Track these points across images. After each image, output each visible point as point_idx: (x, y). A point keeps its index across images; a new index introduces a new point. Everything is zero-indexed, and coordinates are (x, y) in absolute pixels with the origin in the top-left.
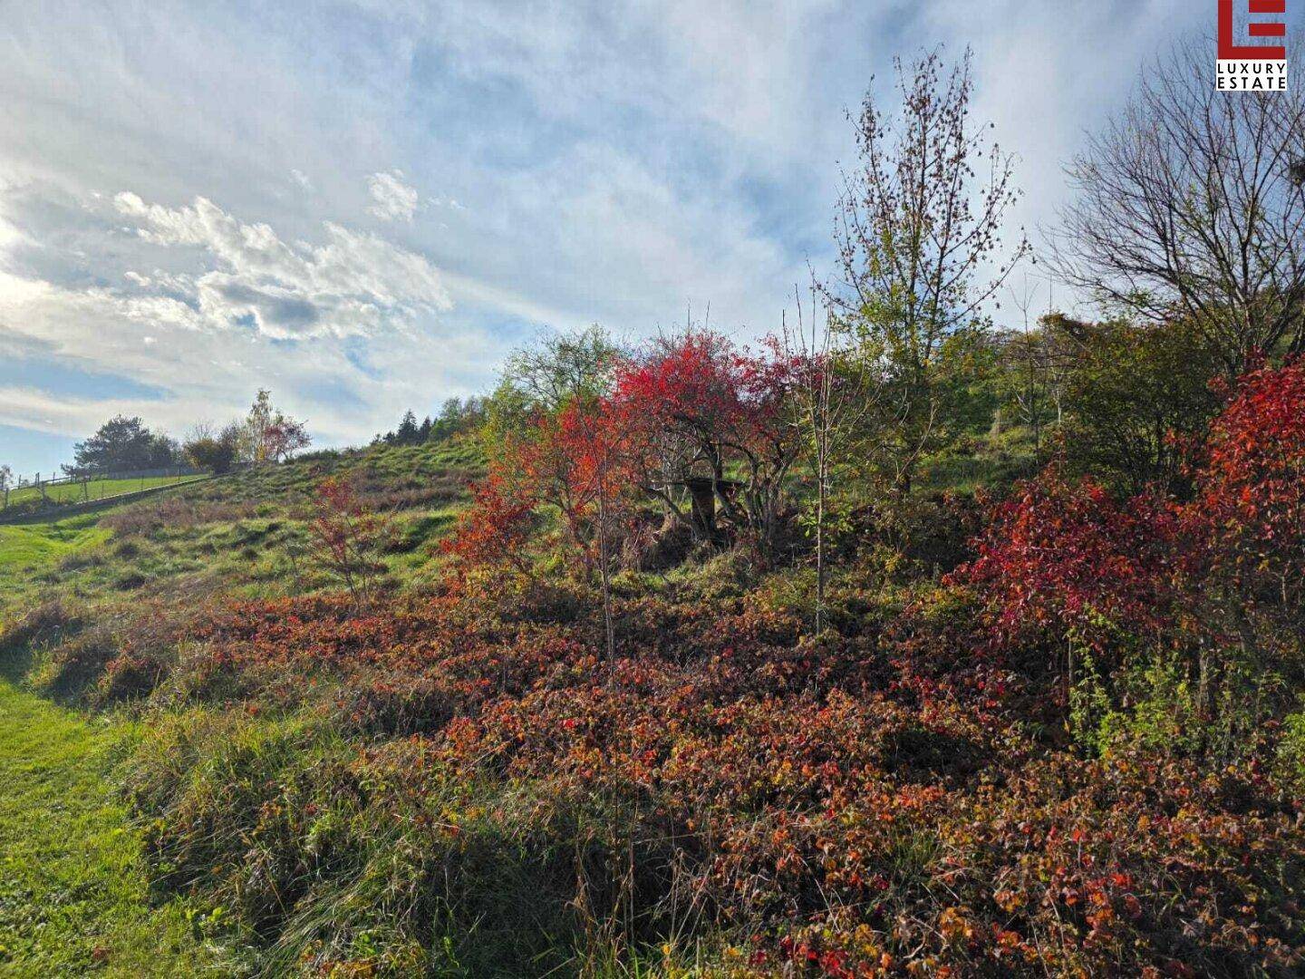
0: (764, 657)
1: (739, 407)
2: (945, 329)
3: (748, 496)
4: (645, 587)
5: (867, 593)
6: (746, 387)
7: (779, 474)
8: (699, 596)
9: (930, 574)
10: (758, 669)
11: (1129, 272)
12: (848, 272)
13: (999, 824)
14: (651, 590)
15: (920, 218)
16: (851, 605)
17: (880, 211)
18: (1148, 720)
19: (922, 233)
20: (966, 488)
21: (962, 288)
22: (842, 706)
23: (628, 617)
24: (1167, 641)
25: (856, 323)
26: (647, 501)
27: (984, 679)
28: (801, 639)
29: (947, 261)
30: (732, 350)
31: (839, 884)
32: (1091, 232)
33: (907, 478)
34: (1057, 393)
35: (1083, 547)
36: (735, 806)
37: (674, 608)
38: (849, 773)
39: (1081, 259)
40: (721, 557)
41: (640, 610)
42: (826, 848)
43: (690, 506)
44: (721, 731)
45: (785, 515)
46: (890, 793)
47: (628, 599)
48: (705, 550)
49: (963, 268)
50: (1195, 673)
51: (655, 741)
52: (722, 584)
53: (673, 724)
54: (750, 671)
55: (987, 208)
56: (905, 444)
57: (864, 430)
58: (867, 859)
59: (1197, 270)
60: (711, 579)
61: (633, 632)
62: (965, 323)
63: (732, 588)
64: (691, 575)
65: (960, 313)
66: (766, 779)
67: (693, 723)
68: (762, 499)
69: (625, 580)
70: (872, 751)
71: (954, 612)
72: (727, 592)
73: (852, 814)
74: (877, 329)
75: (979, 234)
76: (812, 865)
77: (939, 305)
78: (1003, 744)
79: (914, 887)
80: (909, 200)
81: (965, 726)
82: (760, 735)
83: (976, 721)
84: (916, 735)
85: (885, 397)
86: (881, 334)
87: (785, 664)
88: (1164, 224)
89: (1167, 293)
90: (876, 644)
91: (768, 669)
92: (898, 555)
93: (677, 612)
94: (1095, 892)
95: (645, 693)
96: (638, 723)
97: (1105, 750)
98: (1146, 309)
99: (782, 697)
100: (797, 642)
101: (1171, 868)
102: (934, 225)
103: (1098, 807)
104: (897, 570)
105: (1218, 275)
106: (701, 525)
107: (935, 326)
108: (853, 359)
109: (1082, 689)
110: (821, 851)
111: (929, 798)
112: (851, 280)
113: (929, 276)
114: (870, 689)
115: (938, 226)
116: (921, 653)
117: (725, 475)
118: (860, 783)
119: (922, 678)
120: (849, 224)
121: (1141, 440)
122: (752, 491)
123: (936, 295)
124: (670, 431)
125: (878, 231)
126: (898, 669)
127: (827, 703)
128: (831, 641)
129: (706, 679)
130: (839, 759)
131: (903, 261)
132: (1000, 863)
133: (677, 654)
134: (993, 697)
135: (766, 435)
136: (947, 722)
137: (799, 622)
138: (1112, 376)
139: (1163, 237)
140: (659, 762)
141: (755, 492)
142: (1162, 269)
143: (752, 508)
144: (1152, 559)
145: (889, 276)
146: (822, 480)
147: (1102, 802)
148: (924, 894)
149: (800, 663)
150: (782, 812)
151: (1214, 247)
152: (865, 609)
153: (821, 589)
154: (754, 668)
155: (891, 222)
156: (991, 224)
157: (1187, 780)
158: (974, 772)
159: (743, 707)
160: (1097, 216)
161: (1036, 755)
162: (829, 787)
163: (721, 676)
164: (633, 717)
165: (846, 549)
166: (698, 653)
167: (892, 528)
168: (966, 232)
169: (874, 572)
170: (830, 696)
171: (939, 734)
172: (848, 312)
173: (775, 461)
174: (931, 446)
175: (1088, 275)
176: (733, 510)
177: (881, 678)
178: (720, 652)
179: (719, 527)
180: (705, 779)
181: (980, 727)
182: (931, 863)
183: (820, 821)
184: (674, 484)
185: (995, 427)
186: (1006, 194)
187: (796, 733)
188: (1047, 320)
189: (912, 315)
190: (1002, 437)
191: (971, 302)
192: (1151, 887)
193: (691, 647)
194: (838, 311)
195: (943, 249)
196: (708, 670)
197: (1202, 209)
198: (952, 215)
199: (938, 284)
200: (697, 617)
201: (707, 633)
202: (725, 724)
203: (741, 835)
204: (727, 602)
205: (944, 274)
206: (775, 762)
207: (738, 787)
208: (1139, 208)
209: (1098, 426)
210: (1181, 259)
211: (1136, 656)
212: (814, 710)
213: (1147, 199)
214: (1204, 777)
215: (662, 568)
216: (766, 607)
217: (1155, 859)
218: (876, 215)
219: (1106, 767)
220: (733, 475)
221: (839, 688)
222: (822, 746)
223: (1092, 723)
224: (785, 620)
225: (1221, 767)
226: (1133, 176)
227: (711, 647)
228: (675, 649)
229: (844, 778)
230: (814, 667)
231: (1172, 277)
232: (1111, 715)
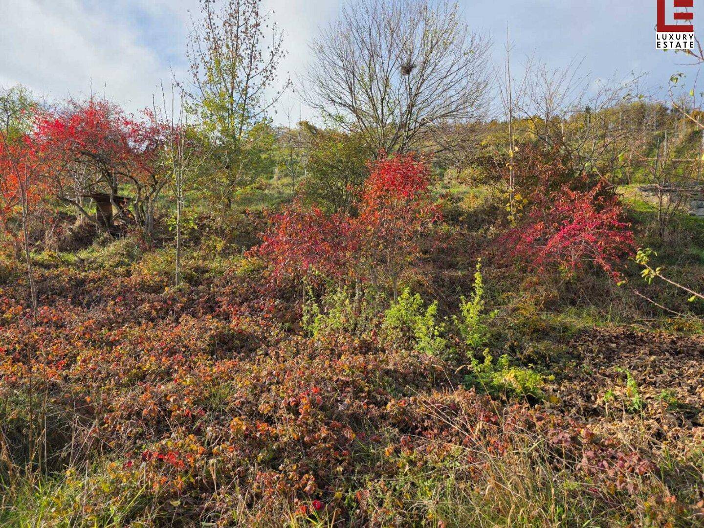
0: (143, 300)
1: (129, 151)
2: (249, 120)
3: (135, 206)
4: (62, 261)
5: (207, 262)
6: (133, 139)
7: (155, 194)
8: (101, 266)
9: (240, 251)
10: (139, 307)
11: (336, 104)
12: (195, 79)
13: (264, 373)
14: (67, 263)
15: (236, 56)
16: (197, 269)
17: (214, 46)
18: (334, 317)
19: (237, 64)
20: (260, 207)
21: (258, 98)
22: (188, 323)
23: (48, 280)
24: (343, 280)
25: (200, 110)
26: (63, 206)
27: (264, 304)
28: (167, 289)
29: (250, 83)
30: (122, 115)
31: (179, 417)
32: (320, 81)
33: (229, 201)
34: (304, 162)
35: (310, 238)
36: (119, 385)
37: (83, 274)
38: (190, 359)
39: (315, 94)
40: (117, 242)
41: (58, 276)
42: (172, 400)
43: (95, 211)
44: (112, 344)
45: (159, 218)
46: (211, 366)
47: (49, 269)
48: (106, 238)
49: (259, 88)
50: (353, 295)
51: (66, 355)
52: (117, 259)
53: (80, 343)
54: (134, 309)
55: (271, 57)
56: (228, 182)
57: (204, 172)
58: (195, 401)
59: (364, 109)
60: (110, 256)
61: (53, 290)
62: (260, 118)
63: (124, 261)
64: (95, 254)
65: (257, 112)
66: (140, 368)
67: (94, 342)
68: (145, 208)
69: (47, 257)
70: (203, 345)
71: (251, 271)
72: (121, 263)
73: (188, 379)
74: (212, 115)
75: (267, 71)
76: (165, 410)
77: (246, 107)
78: (270, 335)
79: (219, 411)
80: (230, 44)
81: (253, 328)
82: (137, 344)
83: (259, 325)
84: (228, 335)
85: (216, 155)
86: (214, 118)
87: (156, 303)
88: (351, 83)
89: (351, 118)
90: (209, 289)
91: (146, 307)
92: (223, 242)
93: (85, 276)
94: (303, 397)
95: (59, 326)
96: (54, 345)
97: (315, 333)
98: (343, 124)
99: (152, 322)
100: (164, 290)
101: (336, 381)
102: (243, 60)
103: (310, 359)
104: (223, 250)
105: (372, 113)
106: (103, 224)
107: (244, 118)
108: (199, 130)
109: (308, 305)
110: (169, 401)
111: (231, 366)
112: (197, 84)
113: (241, 89)
114: (205, 313)
115: (246, 62)
116: (233, 293)
117: (120, 193)
118: (195, 363)
119: (233, 305)
120: (195, 50)
121: (338, 189)
122: (137, 203)
123: (245, 101)
124: (79, 162)
125: (213, 58)
126: (221, 302)
127: (180, 323)
128: (184, 289)
129: (105, 316)
130: (184, 352)
131: (226, 78)
132: (262, 392)
133: (85, 302)
134: (269, 312)
135: (146, 170)
136: (244, 327)
137: (166, 280)
138: (328, 156)
139: (350, 89)
140: (68, 366)
141: (140, 204)
142: (350, 105)
143: (138, 214)
144: (339, 244)
145: (219, 86)
146: (179, 199)
147: (312, 357)
148: (225, 413)
149: (165, 302)
150: (148, 385)
151: (371, 99)
152: (205, 271)
153: (178, 261)
154: (136, 307)
155: (220, 54)
156: (273, 67)
157: (347, 342)
158: (255, 350)
159: (128, 329)
160: (323, 74)
161: (285, 339)
162: (176, 367)
163: (114, 313)
164: (50, 341)
165: (195, 239)
166: (98, 301)
167: (221, 227)
168: (260, 68)
169: (211, 251)
170: (181, 319)
171: (240, 333)
172: (196, 102)
173: (152, 186)
174: (242, 184)
175: (318, 103)
176: (124, 214)
177: (211, 307)
178: (114, 298)
179: (116, 224)
180: (100, 373)
181: (261, 327)
182: (229, 398)
183: (170, 386)
184: (84, 196)
185: (276, 176)
186: (280, 52)
187: (159, 340)
188: (301, 123)
189: (232, 110)
190: (279, 182)
191: (263, 107)
192: (328, 391)
193: (94, 297)
194: (190, 101)
195: (248, 75)
196: (106, 310)
197: (367, 79)
198: (252, 57)
199: (246, 94)
200: (99, 279)
201: (106, 288)
202: (115, 340)
203: (121, 400)
204: (120, 270)
205: (249, 90)
206: (146, 357)
207: (121, 375)
208: (342, 73)
209: (321, 180)
210: (358, 102)
211: (331, 289)
212: (172, 327)
213: (344, 69)
214: (353, 340)
215: (75, 249)
216: (146, 272)
217: (331, 379)
218: (211, 48)
219: (315, 341)
220: (126, 193)
221: (187, 314)
222: (175, 346)
223: (310, 322)
224: (157, 279)
225: (361, 335)
226: (339, 56)
227: (109, 296)
228: (83, 299)
229: (186, 361)
230: (173, 304)
231: (354, 110)
232: (320, 316)
